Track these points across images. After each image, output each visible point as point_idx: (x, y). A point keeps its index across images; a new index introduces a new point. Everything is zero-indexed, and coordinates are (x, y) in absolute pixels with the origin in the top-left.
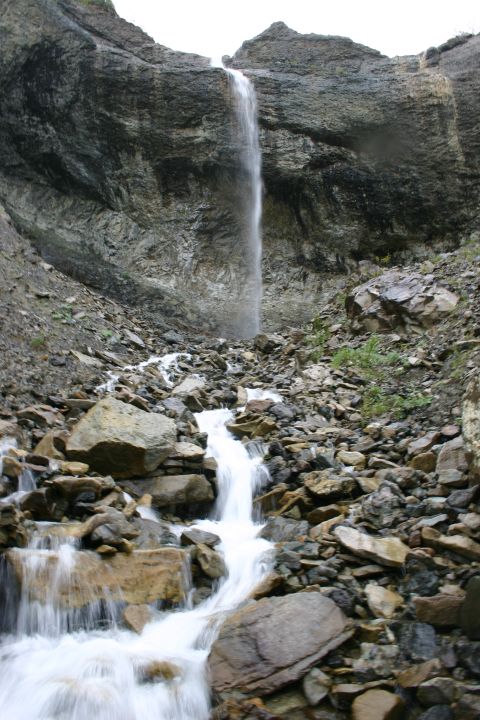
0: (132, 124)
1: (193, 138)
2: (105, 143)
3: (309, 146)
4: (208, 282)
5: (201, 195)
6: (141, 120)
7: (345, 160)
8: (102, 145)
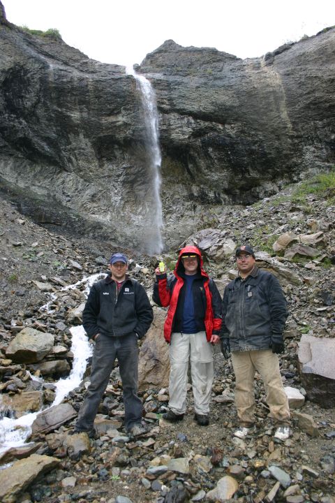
0: (75, 116)
1: (115, 122)
2: (59, 128)
3: (191, 123)
4: (132, 215)
5: (124, 158)
6: (81, 112)
7: (215, 130)
8: (57, 130)
